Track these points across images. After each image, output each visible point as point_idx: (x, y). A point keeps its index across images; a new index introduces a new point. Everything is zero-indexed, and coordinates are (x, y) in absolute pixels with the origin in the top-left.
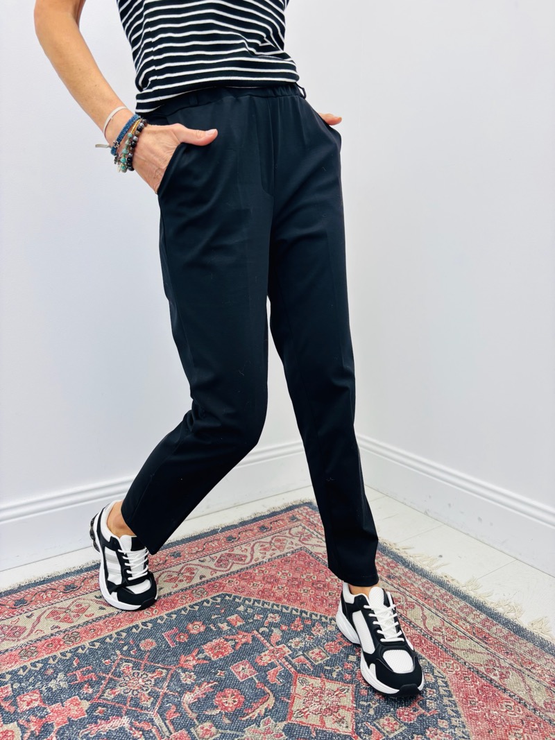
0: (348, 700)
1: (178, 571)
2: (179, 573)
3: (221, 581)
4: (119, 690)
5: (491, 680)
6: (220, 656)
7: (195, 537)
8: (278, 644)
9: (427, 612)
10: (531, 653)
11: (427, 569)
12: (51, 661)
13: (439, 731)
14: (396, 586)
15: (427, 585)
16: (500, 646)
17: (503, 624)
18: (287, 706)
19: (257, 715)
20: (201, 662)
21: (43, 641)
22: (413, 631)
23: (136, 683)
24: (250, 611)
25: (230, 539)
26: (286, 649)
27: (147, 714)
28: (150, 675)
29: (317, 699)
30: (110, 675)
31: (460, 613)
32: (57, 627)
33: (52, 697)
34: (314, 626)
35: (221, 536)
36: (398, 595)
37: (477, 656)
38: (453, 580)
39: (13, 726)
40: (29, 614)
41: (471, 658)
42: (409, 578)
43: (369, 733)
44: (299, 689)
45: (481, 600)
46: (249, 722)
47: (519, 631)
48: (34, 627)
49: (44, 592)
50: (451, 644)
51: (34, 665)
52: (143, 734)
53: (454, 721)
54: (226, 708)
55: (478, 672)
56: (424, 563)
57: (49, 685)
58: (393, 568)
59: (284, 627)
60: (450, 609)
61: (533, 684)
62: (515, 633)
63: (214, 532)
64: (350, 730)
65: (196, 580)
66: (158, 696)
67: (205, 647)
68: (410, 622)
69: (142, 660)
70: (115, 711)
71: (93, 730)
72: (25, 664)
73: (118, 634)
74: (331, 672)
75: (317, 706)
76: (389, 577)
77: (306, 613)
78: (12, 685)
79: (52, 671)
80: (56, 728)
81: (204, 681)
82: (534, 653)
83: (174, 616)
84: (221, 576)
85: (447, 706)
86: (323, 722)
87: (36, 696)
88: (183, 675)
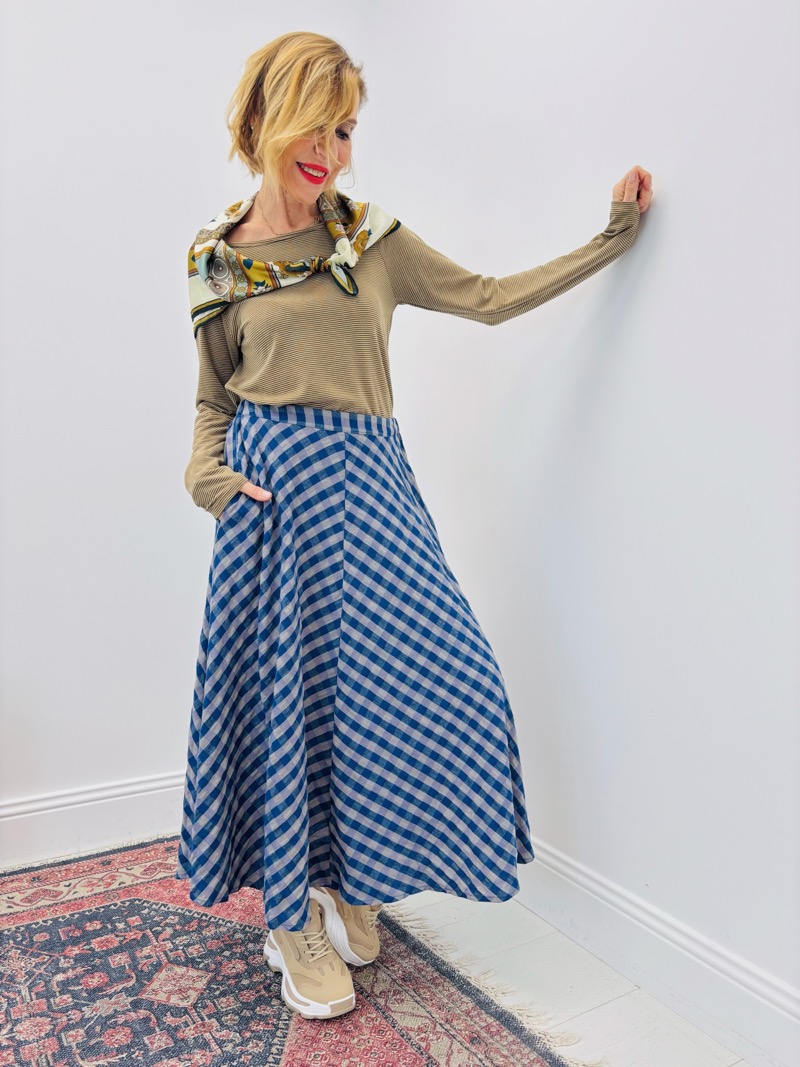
0: (201, 984)
2: (101, 879)
3: (138, 887)
6: (104, 948)
7: (135, 846)
8: (164, 941)
10: (399, 953)
17: (392, 930)
18: (143, 985)
19: (113, 990)
20: (83, 952)
23: (18, 964)
24: (153, 913)
25: (168, 850)
26: (170, 944)
27: (17, 987)
28: (33, 959)
29: (173, 982)
34: (207, 926)
35: (161, 847)
43: (206, 1007)
44: (163, 975)
46: (106, 996)
54: (89, 986)
59: (178, 927)
62: (398, 938)
64: (189, 1004)
65: (115, 886)
66: (33, 975)
67: (94, 940)
69: (31, 948)
73: (18, 928)
74: (199, 963)
75: (170, 987)
77: (206, 916)
81: (80, 966)
82: (402, 954)
83: (76, 916)
84: (141, 883)
86: (168, 999)
88: (63, 960)
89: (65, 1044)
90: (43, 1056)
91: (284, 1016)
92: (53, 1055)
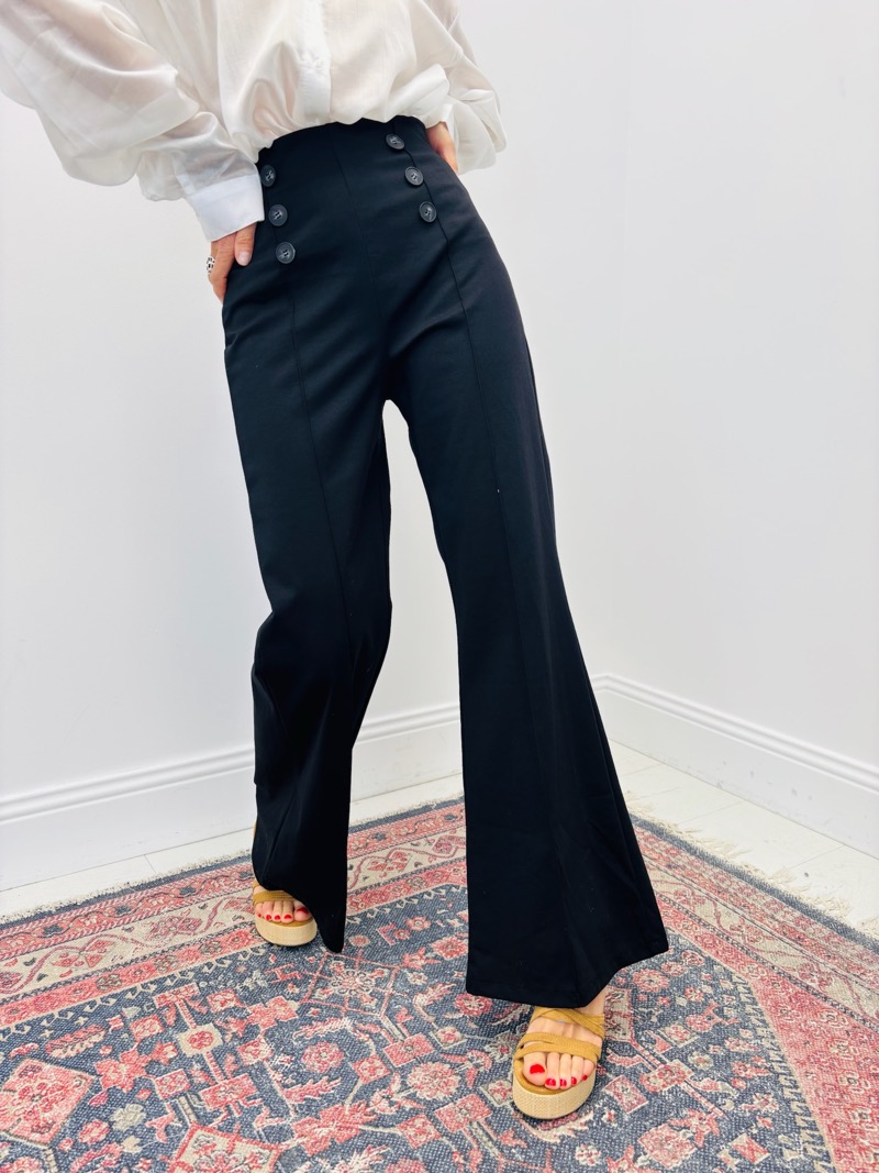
1: (385, 856)
2: (387, 859)
3: (442, 869)
4: (332, 990)
5: (807, 987)
6: (455, 956)
7: (402, 814)
9: (721, 908)
10: (860, 956)
11: (720, 856)
12: (241, 958)
13: (741, 1042)
14: (679, 877)
15: (720, 876)
16: (818, 948)
17: (824, 923)
19: (509, 1020)
20: (431, 961)
21: (226, 936)
22: (704, 930)
23: (352, 983)
25: (449, 818)
27: (372, 1017)
28: (368, 974)
30: (318, 973)
31: (767, 910)
32: (240, 917)
33: (252, 997)
35: (438, 814)
36: (682, 887)
37: (790, 959)
38: (756, 870)
39: (208, 1027)
40: (202, 904)
41: (780, 962)
42: (697, 867)
43: (654, 1042)
45: (795, 895)
46: (502, 1028)
47: (844, 931)
48: (211, 919)
49: (215, 879)
50: (755, 945)
51: (220, 961)
52: (371, 1037)
53: (760, 1032)
54: (471, 1012)
55: (790, 977)
56: (717, 849)
57: (244, 984)
58: (674, 855)
60: (753, 905)
61: (863, 992)
62: (840, 934)
63: (427, 809)
64: (628, 1037)
65: (410, 868)
66: (382, 998)
67: (433, 945)
68: (700, 920)
69: (356, 956)
70: (333, 1010)
71: (309, 1032)
72: (209, 960)
76: (669, 866)
78: (198, 984)
79: (244, 968)
80: (262, 1030)
81: (439, 982)
82: (865, 957)
83: (388, 910)
84: (443, 863)
85: (750, 1014)
87: (230, 996)
88: (410, 976)
89: (496, 1105)
90: (475, 1124)
91: (772, 1053)
92: (489, 1123)
